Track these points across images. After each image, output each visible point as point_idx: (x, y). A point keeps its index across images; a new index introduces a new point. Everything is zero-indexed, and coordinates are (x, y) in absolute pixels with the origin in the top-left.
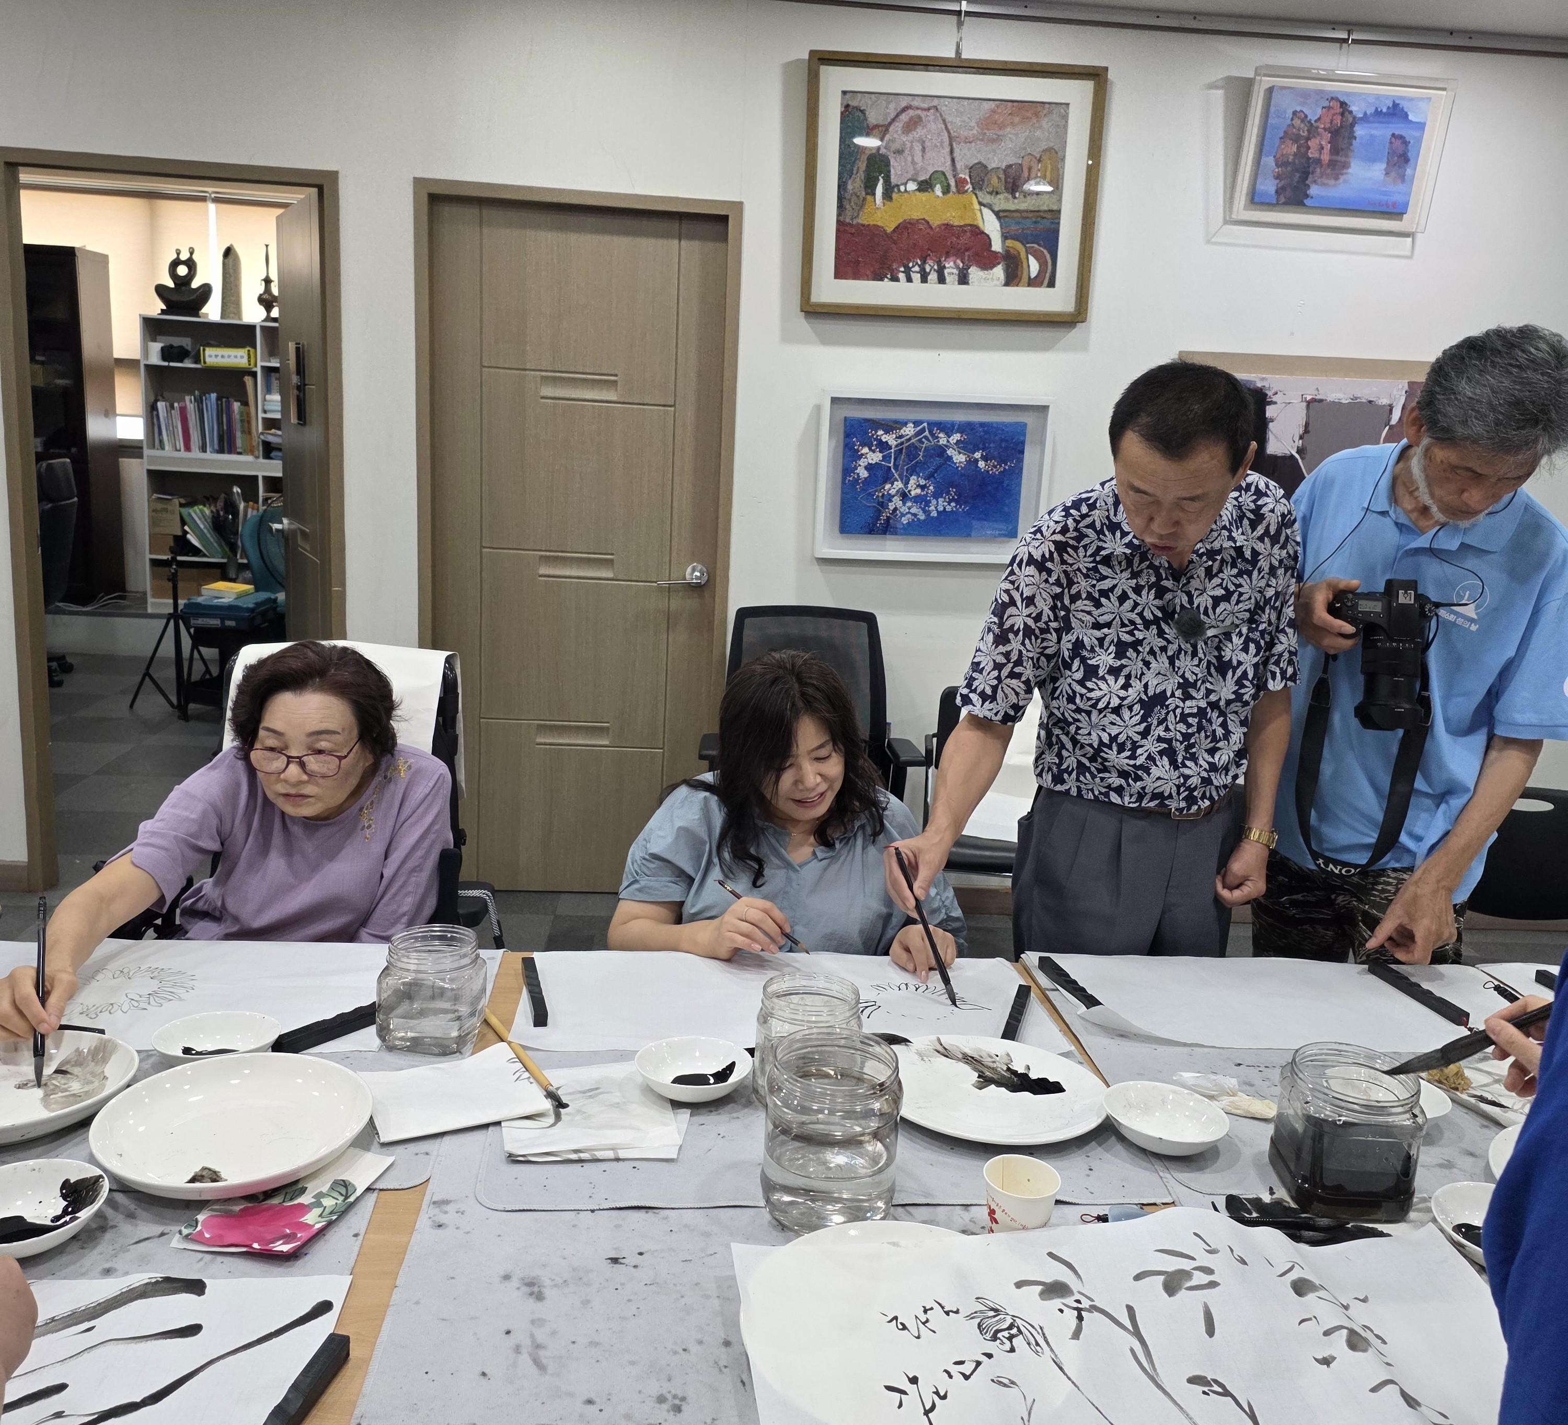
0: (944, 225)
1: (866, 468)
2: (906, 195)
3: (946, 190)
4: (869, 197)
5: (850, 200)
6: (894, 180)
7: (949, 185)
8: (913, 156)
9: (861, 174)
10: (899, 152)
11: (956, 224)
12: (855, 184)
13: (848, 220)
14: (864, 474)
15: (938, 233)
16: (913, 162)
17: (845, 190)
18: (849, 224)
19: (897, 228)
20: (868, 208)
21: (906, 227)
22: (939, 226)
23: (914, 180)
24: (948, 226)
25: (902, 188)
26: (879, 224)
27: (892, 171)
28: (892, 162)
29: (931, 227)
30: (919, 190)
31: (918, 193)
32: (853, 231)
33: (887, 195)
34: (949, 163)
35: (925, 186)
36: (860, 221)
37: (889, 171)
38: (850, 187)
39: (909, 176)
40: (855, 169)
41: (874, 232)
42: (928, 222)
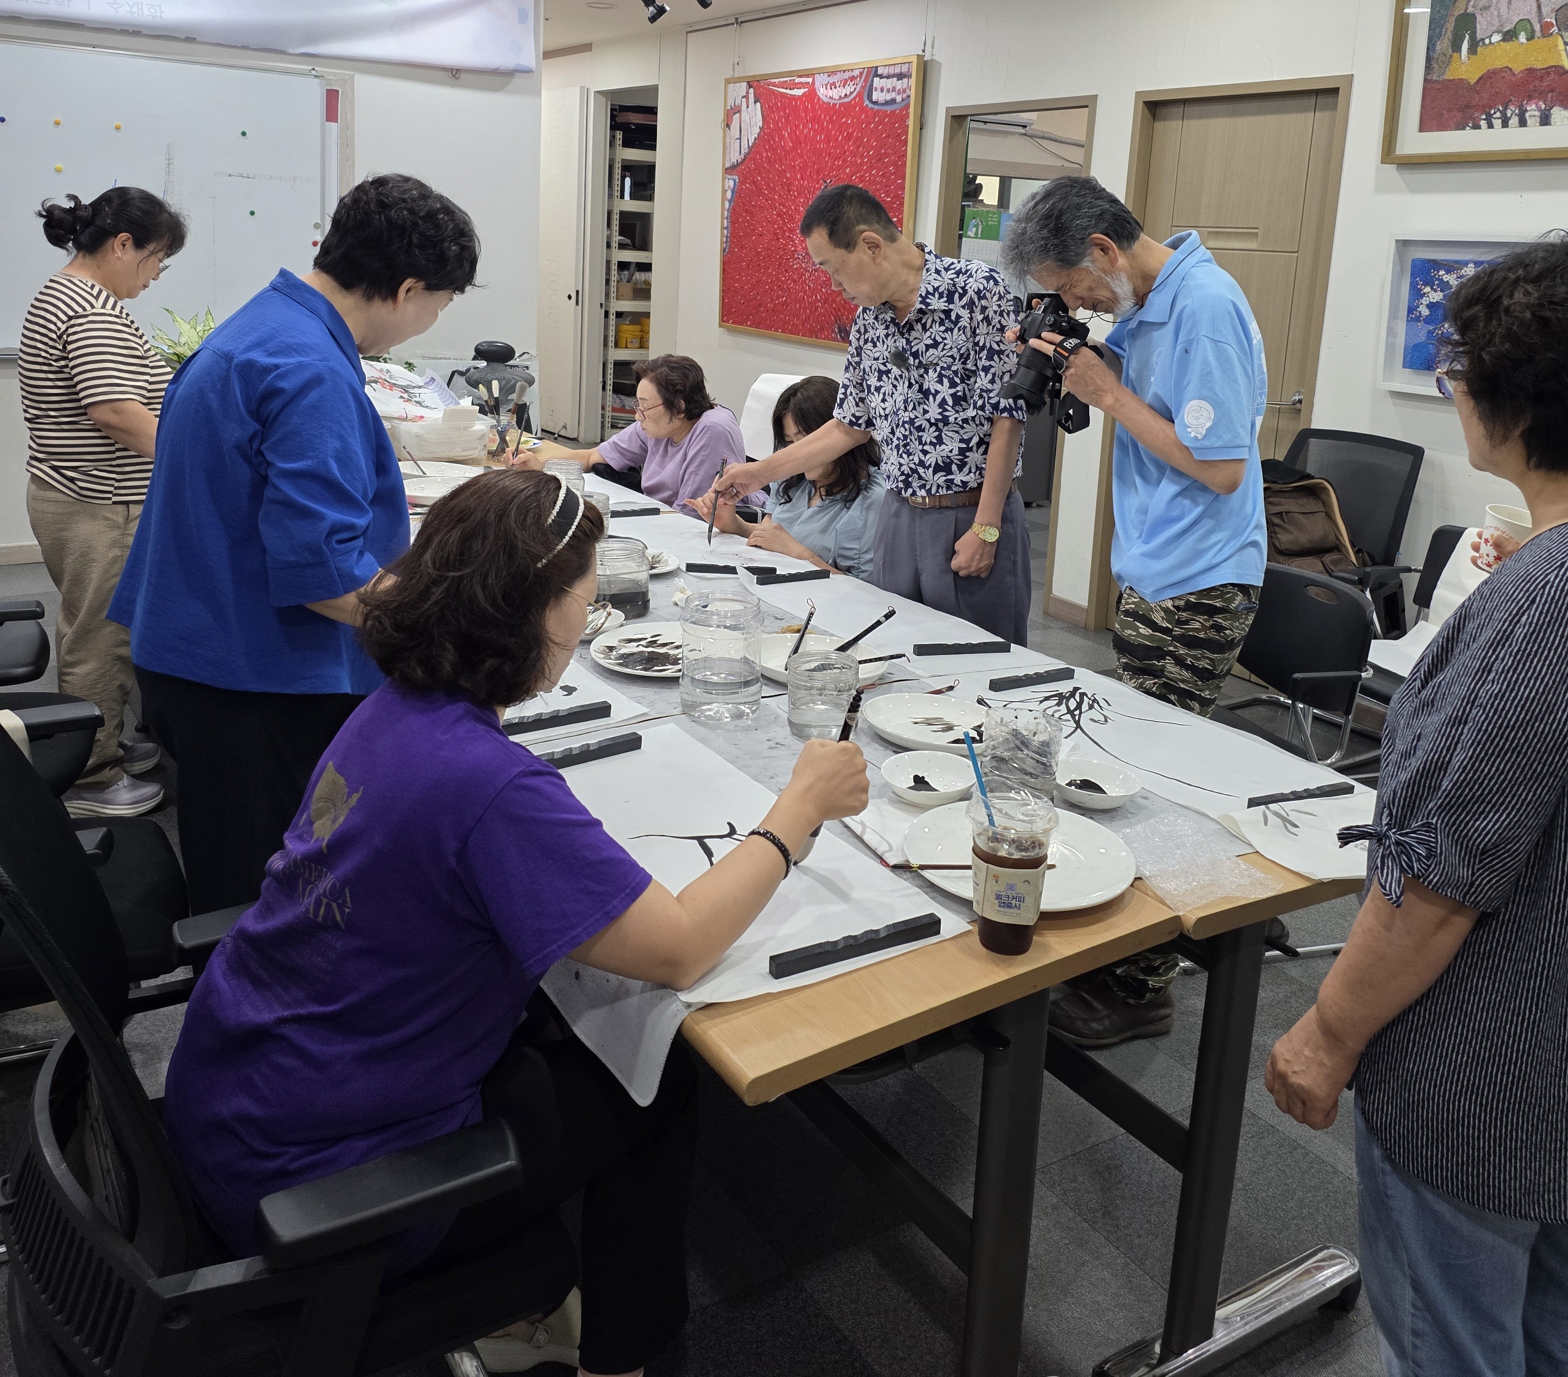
0: (1527, 69)
1: (1427, 306)
2: (1491, 47)
3: (1530, 38)
4: (1455, 54)
5: (1437, 59)
6: (1479, 35)
7: (1533, 31)
8: (1499, 10)
9: (1449, 35)
10: (1486, 8)
11: (1539, 67)
12: (1443, 45)
13: (1435, 78)
14: (1425, 312)
15: (1521, 78)
16: (1499, 16)
17: (1434, 51)
18: (1436, 81)
19: (1480, 79)
20: (1453, 66)
21: (1490, 76)
22: (1522, 72)
23: (1498, 32)
24: (1530, 71)
25: (1487, 41)
26: (1464, 77)
27: (1478, 26)
28: (1479, 18)
29: (1514, 74)
30: (1504, 40)
31: (1502, 43)
32: (1439, 86)
33: (1473, 50)
34: (1535, 9)
35: (1509, 36)
36: (1446, 77)
37: (1476, 28)
38: (1438, 47)
39: (1494, 28)
40: (1444, 30)
41: (1459, 84)
42: (1511, 70)
